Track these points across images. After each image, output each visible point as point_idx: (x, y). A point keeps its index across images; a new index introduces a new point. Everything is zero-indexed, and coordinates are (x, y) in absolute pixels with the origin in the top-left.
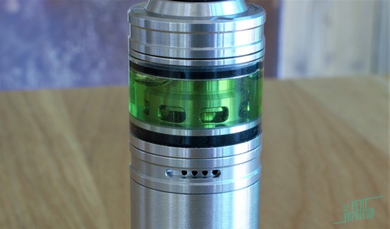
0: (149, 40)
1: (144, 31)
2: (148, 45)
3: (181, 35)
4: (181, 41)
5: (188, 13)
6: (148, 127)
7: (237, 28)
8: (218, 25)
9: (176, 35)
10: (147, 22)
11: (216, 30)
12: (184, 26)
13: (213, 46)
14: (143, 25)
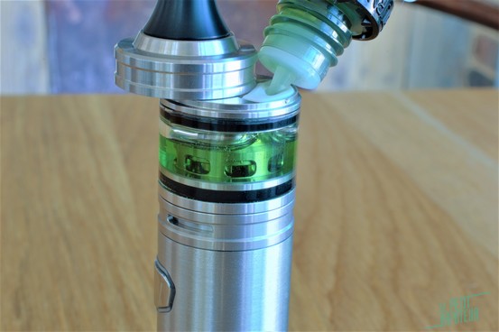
0: (134, 79)
1: (129, 69)
2: (134, 84)
3: (168, 75)
4: (167, 82)
5: (175, 52)
6: (177, 178)
7: (227, 69)
8: (207, 66)
9: (162, 75)
10: (132, 60)
11: (205, 71)
12: (170, 66)
13: (201, 87)
14: (128, 62)
